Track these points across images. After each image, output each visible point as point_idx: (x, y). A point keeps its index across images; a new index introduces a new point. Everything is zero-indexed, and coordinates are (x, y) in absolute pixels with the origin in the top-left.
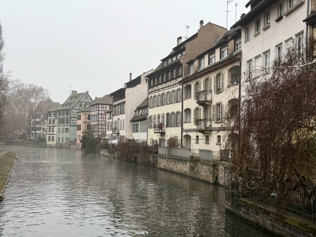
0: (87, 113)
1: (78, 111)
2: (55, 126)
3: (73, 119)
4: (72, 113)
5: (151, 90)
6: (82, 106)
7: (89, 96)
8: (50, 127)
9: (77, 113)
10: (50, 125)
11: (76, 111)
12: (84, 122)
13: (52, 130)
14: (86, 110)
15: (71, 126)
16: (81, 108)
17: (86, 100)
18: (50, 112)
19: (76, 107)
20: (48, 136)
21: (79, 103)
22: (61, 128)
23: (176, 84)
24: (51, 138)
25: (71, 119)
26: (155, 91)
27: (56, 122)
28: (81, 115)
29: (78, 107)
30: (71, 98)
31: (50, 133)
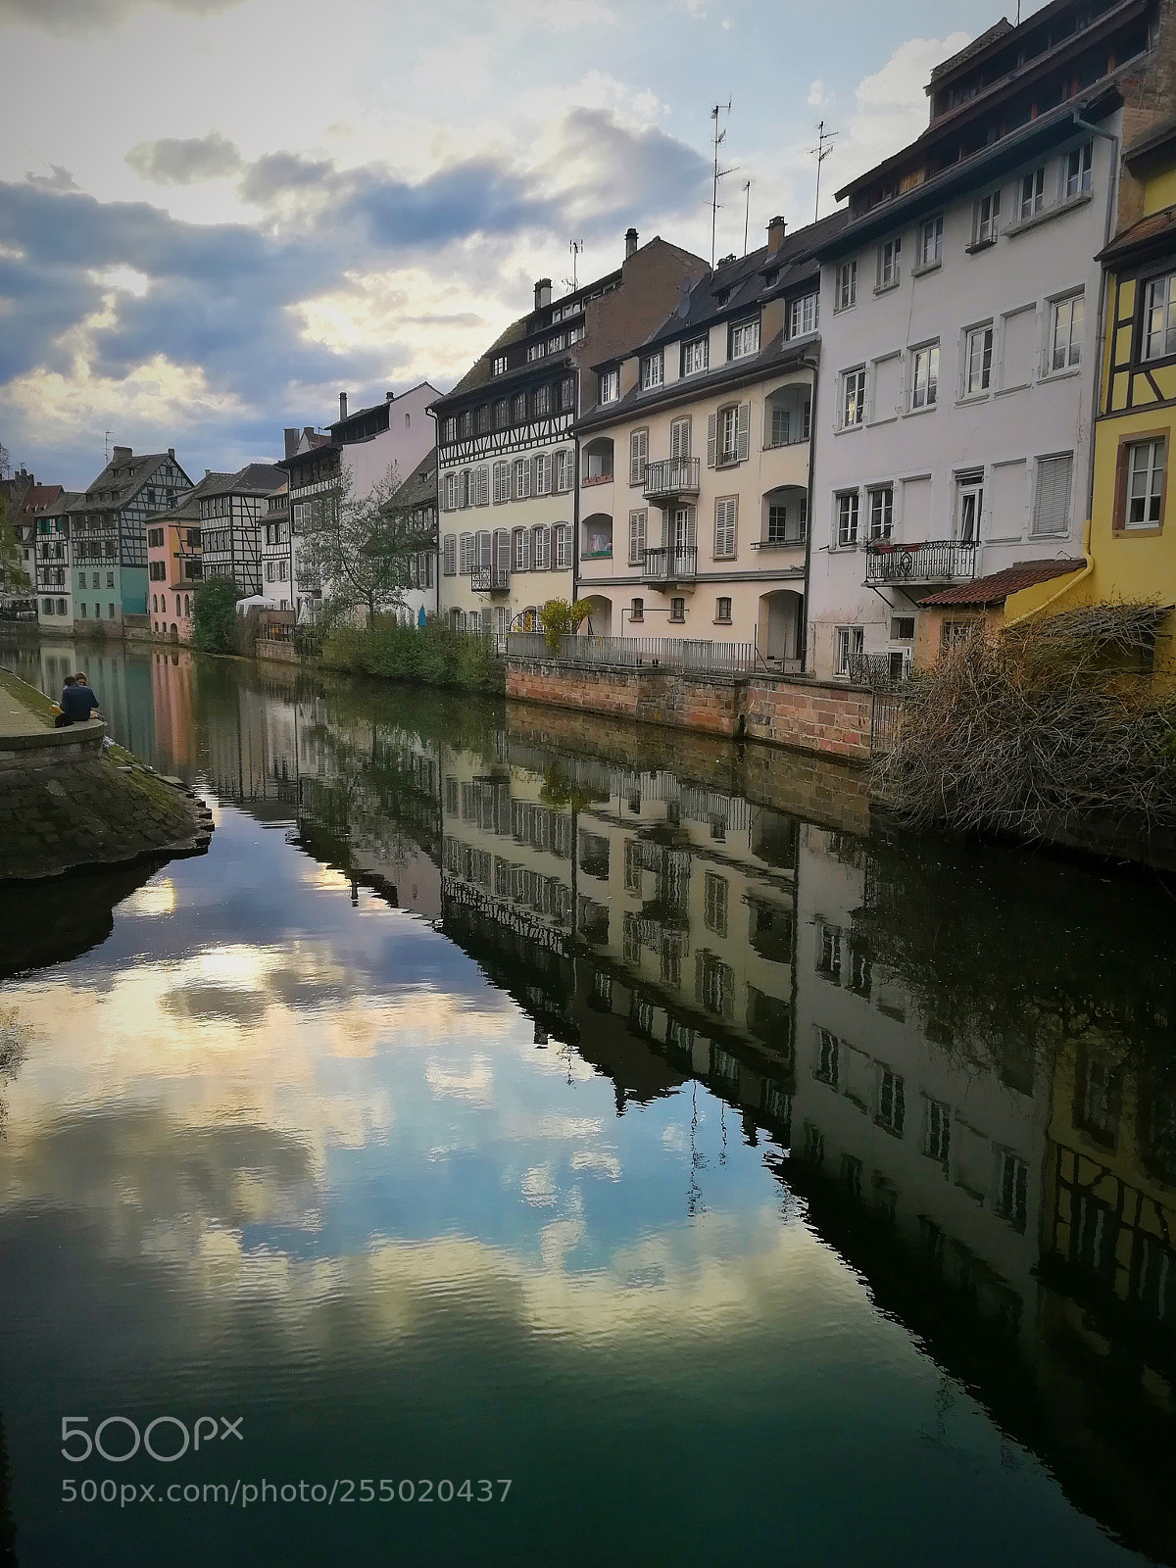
0: (183, 524)
1: (145, 516)
2: (67, 566)
3: (130, 543)
4: (124, 524)
6: (157, 499)
7: (175, 463)
8: (47, 567)
9: (147, 522)
10: (47, 562)
12: (176, 555)
13: (53, 580)
14: (178, 515)
15: (123, 565)
16: (152, 507)
17: (169, 479)
18: (45, 520)
19: (137, 502)
20: (41, 598)
21: (145, 491)
22: (89, 572)
24: (56, 607)
25: (124, 545)
27: (69, 552)
28: (161, 530)
29: (144, 503)
30: (113, 471)
31: (51, 588)
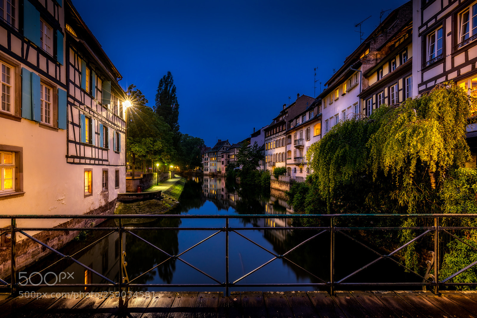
0: (227, 154)
1: (222, 152)
2: (209, 162)
3: (219, 157)
4: (218, 154)
5: (266, 139)
6: (225, 149)
7: (228, 143)
8: (205, 162)
9: (221, 153)
11: (221, 152)
12: (226, 160)
13: (206, 165)
14: (227, 152)
15: (218, 162)
16: (224, 151)
17: (227, 145)
18: (206, 153)
19: (221, 150)
20: (204, 168)
22: (212, 163)
23: (282, 135)
24: (206, 170)
26: (269, 139)
27: (209, 159)
30: (217, 144)
31: (206, 166)
